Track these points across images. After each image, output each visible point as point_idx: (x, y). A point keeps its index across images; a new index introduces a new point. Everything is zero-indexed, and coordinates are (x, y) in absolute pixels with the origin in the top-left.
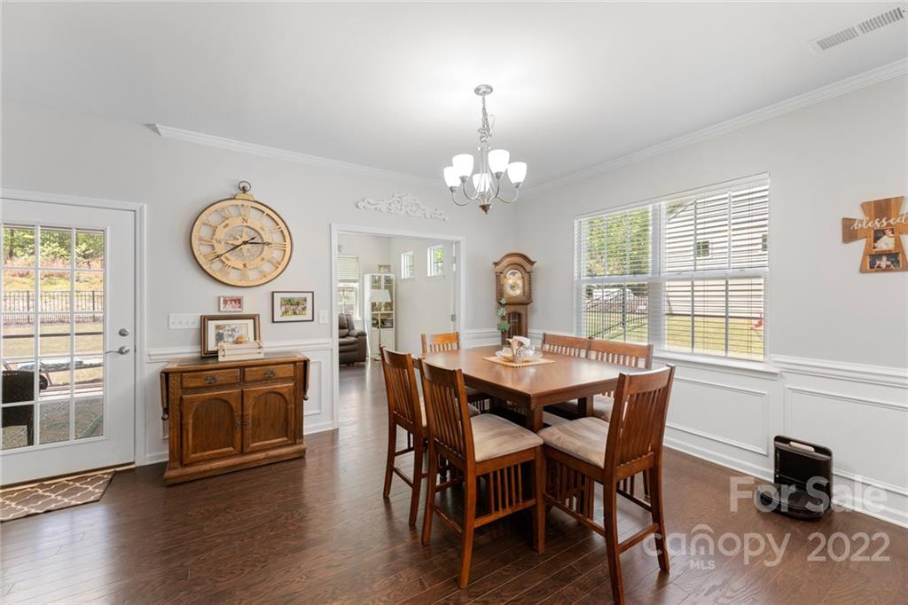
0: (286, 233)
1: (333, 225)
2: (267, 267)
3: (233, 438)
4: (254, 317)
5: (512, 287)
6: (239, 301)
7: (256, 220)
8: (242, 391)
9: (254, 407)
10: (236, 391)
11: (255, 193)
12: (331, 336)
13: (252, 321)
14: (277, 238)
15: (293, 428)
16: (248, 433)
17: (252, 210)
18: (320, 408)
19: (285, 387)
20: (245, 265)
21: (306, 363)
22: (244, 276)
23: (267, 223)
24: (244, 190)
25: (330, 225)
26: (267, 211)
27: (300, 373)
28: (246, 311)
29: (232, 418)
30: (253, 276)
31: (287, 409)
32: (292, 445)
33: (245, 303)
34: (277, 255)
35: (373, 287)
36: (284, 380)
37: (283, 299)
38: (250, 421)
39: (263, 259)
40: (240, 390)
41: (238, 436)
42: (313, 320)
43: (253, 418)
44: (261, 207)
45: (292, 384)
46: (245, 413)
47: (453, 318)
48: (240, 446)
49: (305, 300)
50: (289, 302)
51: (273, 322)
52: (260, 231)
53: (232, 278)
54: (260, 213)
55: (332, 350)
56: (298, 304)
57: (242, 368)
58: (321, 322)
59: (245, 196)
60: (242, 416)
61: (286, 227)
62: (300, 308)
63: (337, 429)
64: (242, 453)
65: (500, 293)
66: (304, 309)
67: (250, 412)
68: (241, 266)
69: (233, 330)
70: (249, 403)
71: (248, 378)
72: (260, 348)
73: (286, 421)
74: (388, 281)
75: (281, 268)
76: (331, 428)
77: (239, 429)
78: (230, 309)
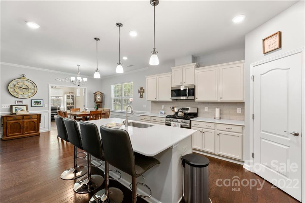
0: (35, 86)
1: (49, 85)
2: (30, 94)
3: (20, 131)
4: (26, 106)
5: (98, 99)
6: (21, 102)
7: (26, 83)
8: (23, 121)
9: (26, 124)
10: (21, 121)
11: (27, 77)
12: (48, 110)
13: (25, 106)
14: (33, 87)
15: (37, 129)
16: (25, 130)
17: (26, 81)
18: (45, 126)
19: (35, 120)
20: (23, 94)
21: (40, 115)
22: (23, 96)
23: (30, 84)
24: (24, 76)
25: (48, 84)
26: (30, 81)
27: (39, 117)
28: (24, 104)
29: (20, 127)
30: (26, 96)
31: (35, 125)
32: (36, 132)
33: (23, 102)
34: (33, 91)
35: (67, 98)
36: (34, 118)
37: (34, 101)
38: (25, 127)
39: (29, 92)
40: (22, 121)
41: (22, 130)
42: (43, 106)
43: (26, 127)
44: (28, 80)
45: (37, 119)
46: (24, 125)
47: (84, 106)
48: (22, 132)
49: (41, 101)
50: (36, 102)
51: (31, 106)
52: (28, 86)
53: (20, 96)
54: (28, 82)
55: (48, 113)
56: (39, 102)
57: (23, 116)
58: (45, 106)
59: (23, 78)
60: (23, 126)
61: (36, 85)
62: (39, 103)
63: (50, 131)
64: (23, 134)
65: (95, 100)
66: (40, 104)
67: (25, 125)
68: (22, 94)
69: (20, 108)
70: (25, 123)
71: (25, 118)
72: (28, 112)
73: (35, 127)
74: (73, 96)
75: (34, 94)
76: (48, 131)
77: (22, 129)
78: (19, 103)
